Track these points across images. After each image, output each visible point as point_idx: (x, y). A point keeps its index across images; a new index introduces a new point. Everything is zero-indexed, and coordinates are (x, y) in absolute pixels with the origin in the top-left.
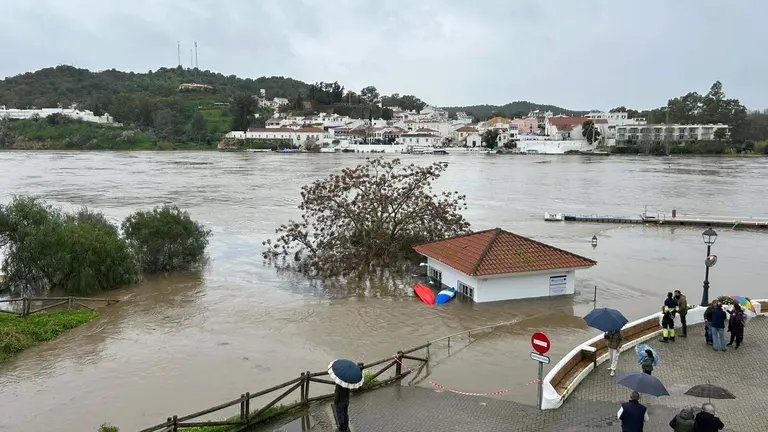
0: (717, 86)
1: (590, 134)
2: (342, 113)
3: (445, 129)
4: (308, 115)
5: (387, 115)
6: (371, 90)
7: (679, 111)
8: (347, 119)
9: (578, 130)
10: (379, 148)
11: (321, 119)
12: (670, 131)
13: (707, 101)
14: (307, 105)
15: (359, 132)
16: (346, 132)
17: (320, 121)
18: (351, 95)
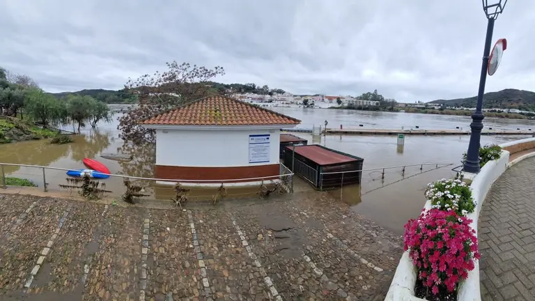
0: (376, 91)
1: (339, 101)
2: (254, 93)
3: (291, 99)
4: (243, 93)
5: (271, 94)
6: (266, 86)
7: (365, 97)
8: (256, 95)
9: (335, 100)
10: (267, 104)
11: (247, 94)
12: (363, 102)
13: (373, 95)
14: (243, 90)
15: (259, 99)
16: (254, 99)
17: (246, 95)
18: (258, 88)
